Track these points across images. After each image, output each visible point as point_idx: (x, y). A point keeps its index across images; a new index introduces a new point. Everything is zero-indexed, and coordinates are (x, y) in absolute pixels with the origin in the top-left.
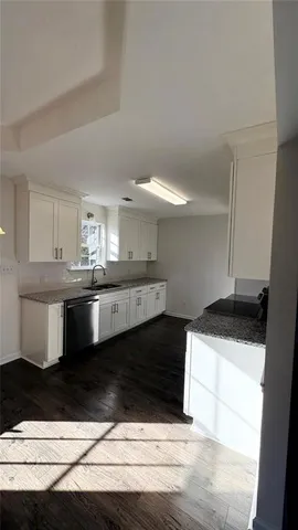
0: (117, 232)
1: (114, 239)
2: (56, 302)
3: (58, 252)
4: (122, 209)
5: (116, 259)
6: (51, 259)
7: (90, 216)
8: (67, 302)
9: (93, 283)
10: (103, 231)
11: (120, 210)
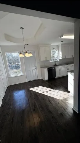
0: (61, 51)
1: (61, 53)
2: (46, 68)
3: (46, 58)
4: (62, 45)
5: (61, 58)
6: (45, 60)
7: (54, 48)
8: (48, 68)
9: (56, 64)
10: (58, 51)
11: (61, 45)
